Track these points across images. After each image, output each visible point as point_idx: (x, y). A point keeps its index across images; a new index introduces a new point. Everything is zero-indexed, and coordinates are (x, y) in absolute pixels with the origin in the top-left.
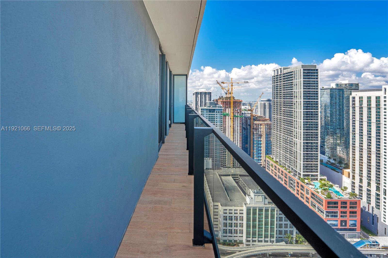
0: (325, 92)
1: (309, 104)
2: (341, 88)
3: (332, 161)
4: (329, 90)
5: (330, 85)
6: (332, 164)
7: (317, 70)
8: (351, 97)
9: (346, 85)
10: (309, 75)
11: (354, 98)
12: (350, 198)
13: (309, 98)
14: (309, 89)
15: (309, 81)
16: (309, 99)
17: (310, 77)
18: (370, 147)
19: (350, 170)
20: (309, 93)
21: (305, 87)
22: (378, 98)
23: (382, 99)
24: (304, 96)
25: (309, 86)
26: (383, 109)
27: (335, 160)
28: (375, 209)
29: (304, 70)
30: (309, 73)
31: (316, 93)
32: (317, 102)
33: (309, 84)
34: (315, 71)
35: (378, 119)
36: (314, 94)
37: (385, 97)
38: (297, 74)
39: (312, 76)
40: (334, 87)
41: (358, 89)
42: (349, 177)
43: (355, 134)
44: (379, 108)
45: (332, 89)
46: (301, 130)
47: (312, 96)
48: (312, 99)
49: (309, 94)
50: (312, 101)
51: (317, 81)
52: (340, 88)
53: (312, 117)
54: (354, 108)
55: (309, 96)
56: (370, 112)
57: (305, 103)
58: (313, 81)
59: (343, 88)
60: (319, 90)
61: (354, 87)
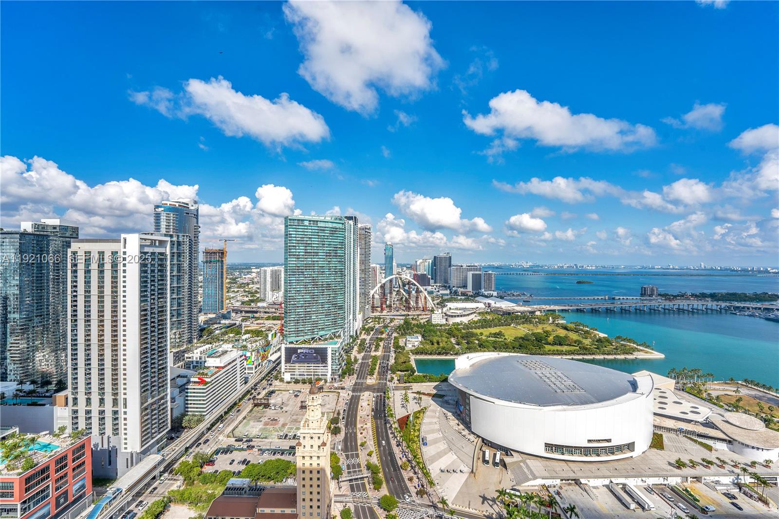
0: (7, 240)
2: (45, 233)
3: (28, 387)
4: (18, 236)
5: (20, 227)
6: (30, 393)
8: (69, 251)
9: (55, 228)
11: (74, 253)
12: (72, 444)
18: (102, 338)
19: (68, 392)
26: (122, 271)
27: (33, 382)
28: (113, 438)
35: (115, 290)
37: (124, 253)
40: (30, 230)
41: (78, 238)
42: (66, 404)
43: (76, 320)
44: (116, 271)
45: (23, 235)
52: (42, 233)
54: (75, 272)
56: (103, 277)
59: (49, 233)
61: (70, 234)
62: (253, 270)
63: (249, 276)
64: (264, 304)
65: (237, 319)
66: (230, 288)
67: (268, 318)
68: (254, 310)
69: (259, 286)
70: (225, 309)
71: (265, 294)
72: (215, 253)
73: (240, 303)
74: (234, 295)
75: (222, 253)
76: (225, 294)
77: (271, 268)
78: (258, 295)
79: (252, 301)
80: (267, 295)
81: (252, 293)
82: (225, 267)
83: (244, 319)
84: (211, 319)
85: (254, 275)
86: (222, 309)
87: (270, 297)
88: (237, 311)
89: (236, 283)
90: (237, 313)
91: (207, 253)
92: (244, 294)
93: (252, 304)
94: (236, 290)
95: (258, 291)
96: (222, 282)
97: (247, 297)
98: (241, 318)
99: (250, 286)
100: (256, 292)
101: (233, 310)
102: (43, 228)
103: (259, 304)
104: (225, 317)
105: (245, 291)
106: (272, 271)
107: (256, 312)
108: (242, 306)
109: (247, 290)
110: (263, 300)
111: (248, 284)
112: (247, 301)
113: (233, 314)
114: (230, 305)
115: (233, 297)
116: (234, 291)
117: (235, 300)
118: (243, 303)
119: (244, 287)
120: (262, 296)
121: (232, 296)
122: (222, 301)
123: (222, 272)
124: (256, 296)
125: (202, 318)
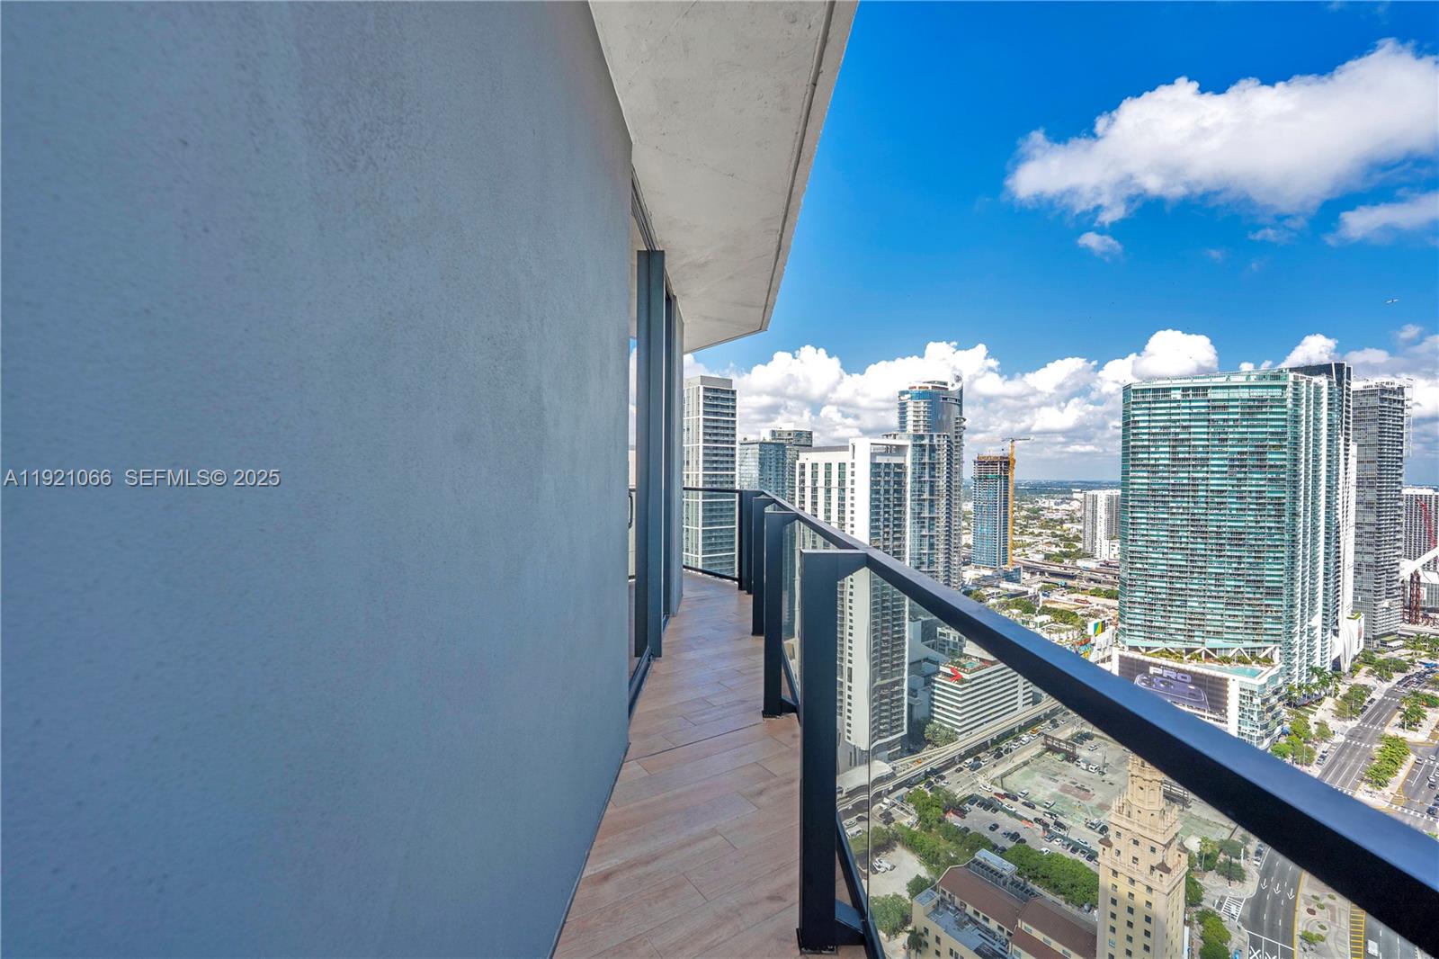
0: (749, 451)
1: (716, 482)
2: (781, 441)
4: (758, 445)
5: (759, 433)
7: (734, 392)
8: (798, 462)
9: (789, 434)
10: (717, 406)
11: (803, 466)
13: (715, 465)
14: (716, 441)
15: (717, 421)
16: (716, 469)
17: (719, 410)
20: (715, 452)
21: (708, 438)
22: (842, 466)
23: (848, 469)
24: (705, 462)
25: (716, 434)
26: (850, 490)
29: (706, 389)
30: (716, 398)
31: (730, 452)
32: (733, 476)
33: (716, 428)
34: (730, 396)
35: (841, 515)
36: (727, 455)
37: (853, 465)
38: (691, 399)
39: (723, 407)
40: (768, 438)
41: (811, 446)
44: (844, 490)
45: (762, 444)
46: (697, 553)
47: (722, 462)
48: (722, 469)
49: (716, 455)
50: (722, 476)
51: (734, 422)
52: (778, 441)
53: (721, 516)
54: (802, 490)
55: (716, 462)
56: (830, 498)
57: (707, 479)
58: (724, 421)
59: (784, 442)
60: (737, 446)
61: (804, 440)
62: (1075, 496)
63: (1064, 506)
64: (1092, 564)
65: (1032, 585)
66: (1026, 526)
67: (1096, 593)
68: (1070, 572)
69: (1081, 527)
70: (1009, 563)
71: (1093, 543)
72: (993, 463)
73: (1042, 556)
74: (1032, 541)
75: (1007, 463)
76: (1012, 538)
77: (1108, 492)
78: (1080, 545)
79: (1066, 555)
80: (1098, 546)
81: (1067, 540)
82: (1011, 488)
83: (1045, 587)
84: (985, 578)
85: (1075, 505)
86: (1005, 562)
87: (1105, 550)
88: (1032, 570)
89: (1038, 518)
90: (1033, 574)
91: (981, 462)
92: (1052, 540)
93: (1066, 561)
94: (1037, 531)
95: (1081, 536)
96: (1006, 514)
97: (1057, 545)
98: (1041, 584)
99: (1065, 526)
100: (1077, 539)
101: (1027, 568)
102: (780, 435)
103: (1080, 563)
104: (1009, 577)
105: (1054, 535)
106: (1110, 498)
107: (1072, 577)
108: (1046, 562)
109: (1058, 533)
110: (1090, 556)
111: (1062, 522)
112: (1056, 554)
113: (1027, 576)
114: (1022, 557)
115: (1029, 545)
116: (1032, 533)
117: (1034, 550)
118: (1047, 557)
119: (1054, 527)
120: (1088, 549)
121: (1028, 541)
122: (1005, 549)
123: (1006, 498)
124: (1075, 547)
125: (970, 574)
